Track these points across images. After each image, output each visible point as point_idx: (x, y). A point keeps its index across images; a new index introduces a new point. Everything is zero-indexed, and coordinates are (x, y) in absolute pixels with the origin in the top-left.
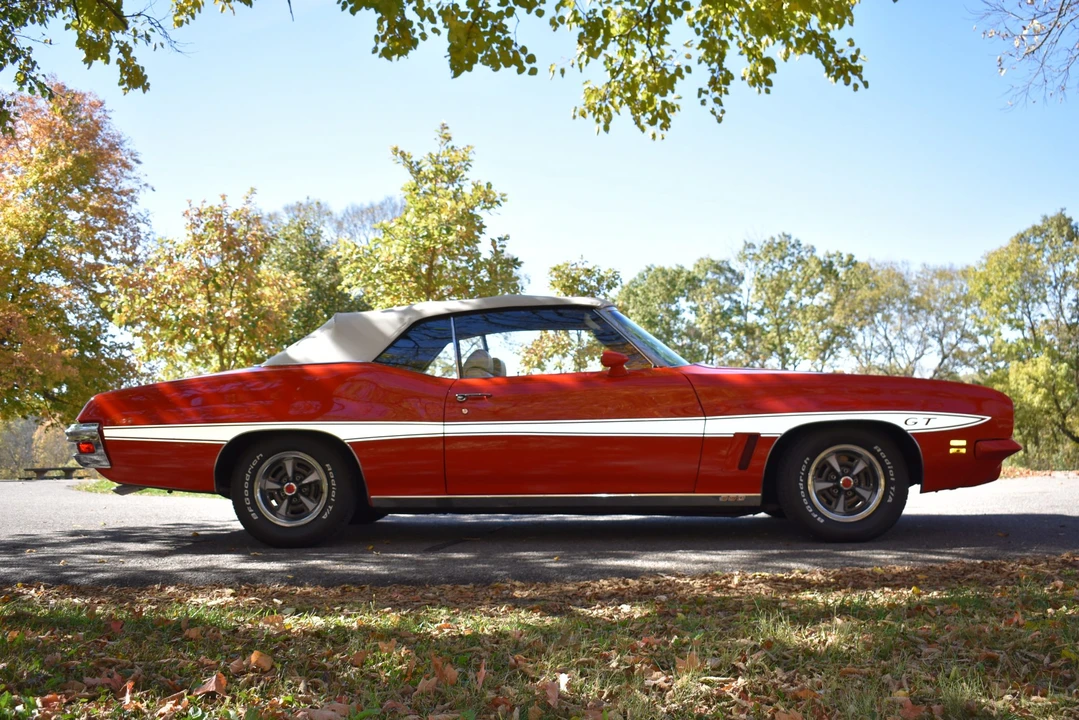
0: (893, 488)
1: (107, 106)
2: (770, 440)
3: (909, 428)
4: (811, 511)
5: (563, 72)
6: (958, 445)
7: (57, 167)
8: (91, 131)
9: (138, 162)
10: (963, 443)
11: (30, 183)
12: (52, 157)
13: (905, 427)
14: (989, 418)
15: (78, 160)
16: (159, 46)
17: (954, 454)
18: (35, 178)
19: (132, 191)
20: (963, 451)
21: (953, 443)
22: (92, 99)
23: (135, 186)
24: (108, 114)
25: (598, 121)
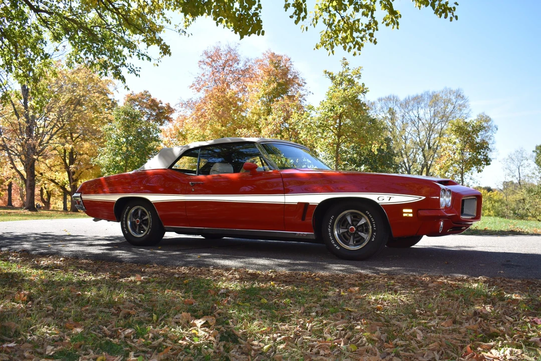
0: (375, 234)
1: (291, 60)
2: (314, 206)
3: (380, 202)
4: (334, 243)
5: (307, 28)
6: (408, 213)
7: (271, 88)
8: (285, 72)
9: (305, 83)
10: (411, 211)
11: (261, 96)
12: (269, 83)
13: (378, 202)
14: (424, 198)
15: (279, 84)
16: (190, 35)
17: (405, 217)
18: (262, 93)
19: (304, 95)
20: (411, 215)
21: (404, 210)
22: (285, 57)
23: (306, 93)
24: (293, 63)
25: (327, 49)
